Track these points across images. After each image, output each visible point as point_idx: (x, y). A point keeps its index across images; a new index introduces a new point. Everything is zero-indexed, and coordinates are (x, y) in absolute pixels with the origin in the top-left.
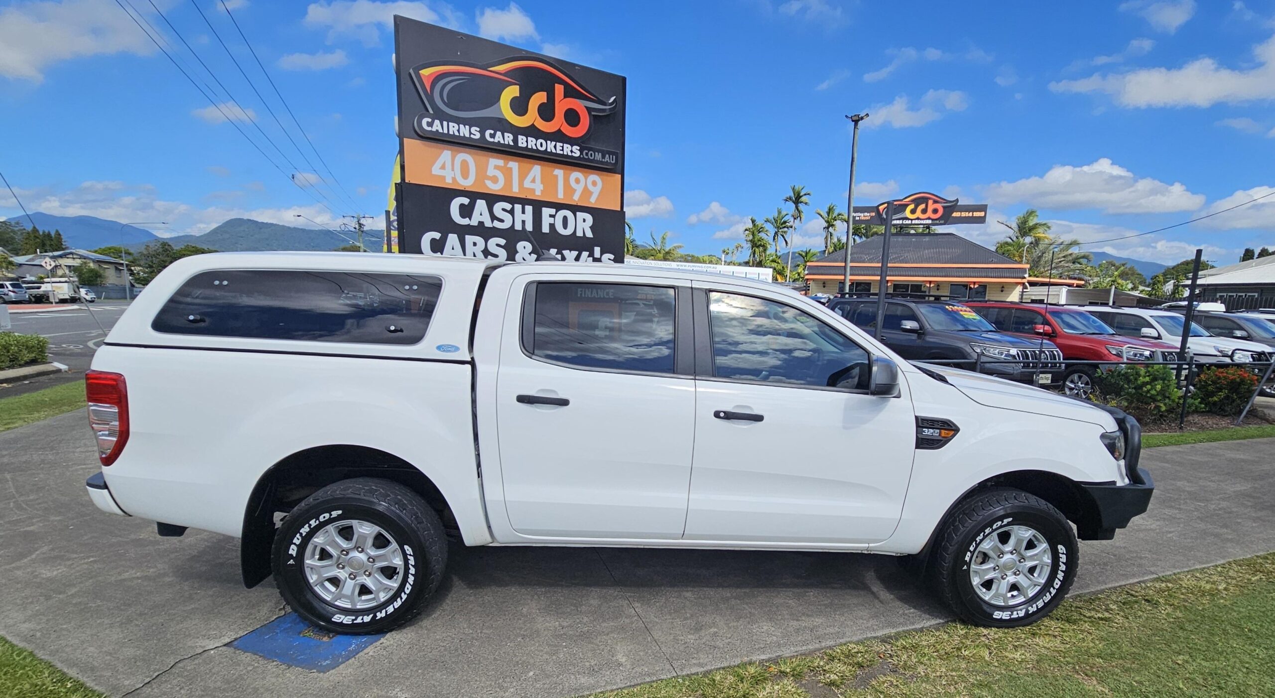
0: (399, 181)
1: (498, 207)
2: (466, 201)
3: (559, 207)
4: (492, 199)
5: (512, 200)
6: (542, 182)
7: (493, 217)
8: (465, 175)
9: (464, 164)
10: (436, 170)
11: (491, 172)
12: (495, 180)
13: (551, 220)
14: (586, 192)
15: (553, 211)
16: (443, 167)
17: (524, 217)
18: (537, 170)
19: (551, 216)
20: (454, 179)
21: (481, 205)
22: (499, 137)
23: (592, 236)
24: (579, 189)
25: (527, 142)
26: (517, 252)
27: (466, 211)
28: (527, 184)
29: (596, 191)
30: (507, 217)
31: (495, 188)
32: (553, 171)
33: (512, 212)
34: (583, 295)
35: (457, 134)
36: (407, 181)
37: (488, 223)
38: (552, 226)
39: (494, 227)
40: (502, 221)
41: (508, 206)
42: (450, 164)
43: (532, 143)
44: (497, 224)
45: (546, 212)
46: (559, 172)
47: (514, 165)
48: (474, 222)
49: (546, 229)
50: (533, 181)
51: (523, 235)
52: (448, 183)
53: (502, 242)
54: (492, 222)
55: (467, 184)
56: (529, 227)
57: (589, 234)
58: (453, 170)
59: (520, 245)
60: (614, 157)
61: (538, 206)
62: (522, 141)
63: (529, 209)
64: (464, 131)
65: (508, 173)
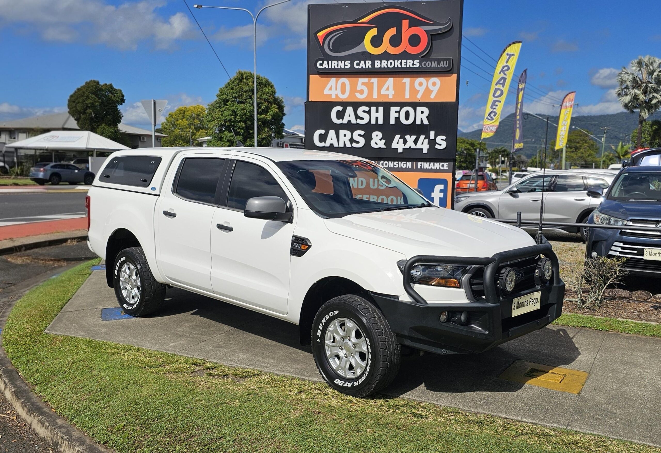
0: (306, 100)
1: (360, 110)
2: (340, 108)
3: (402, 105)
4: (356, 105)
5: (369, 104)
6: (393, 89)
7: (357, 117)
8: (343, 92)
9: (343, 85)
10: (326, 91)
11: (360, 87)
12: (362, 92)
13: (397, 115)
14: (428, 91)
15: (398, 109)
16: (331, 89)
17: (377, 115)
18: (390, 81)
19: (396, 112)
20: (337, 95)
21: (350, 110)
22: (362, 64)
23: (428, 124)
24: (421, 90)
25: (381, 64)
26: (372, 139)
27: (340, 115)
28: (383, 92)
29: (435, 90)
30: (366, 116)
31: (361, 97)
32: (403, 80)
33: (369, 112)
34: (423, 168)
35: (336, 67)
36: (310, 101)
37: (354, 121)
38: (397, 119)
39: (357, 123)
40: (362, 119)
41: (367, 109)
42: (335, 86)
43: (384, 64)
44: (359, 121)
45: (393, 109)
46: (407, 80)
47: (375, 81)
48: (345, 121)
49: (392, 121)
50: (388, 89)
51: (377, 127)
52: (333, 98)
53: (362, 133)
54: (356, 120)
55: (344, 97)
56: (381, 122)
57: (426, 122)
58: (336, 90)
59: (374, 134)
60: (448, 62)
61: (387, 106)
62: (377, 64)
63: (381, 109)
64: (341, 64)
65: (370, 86)
